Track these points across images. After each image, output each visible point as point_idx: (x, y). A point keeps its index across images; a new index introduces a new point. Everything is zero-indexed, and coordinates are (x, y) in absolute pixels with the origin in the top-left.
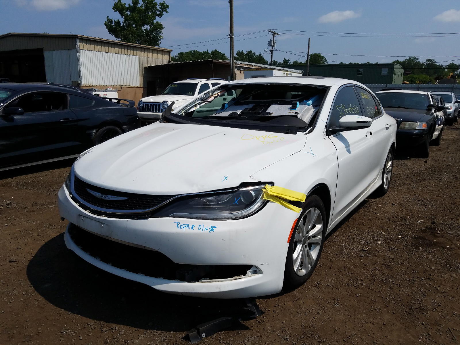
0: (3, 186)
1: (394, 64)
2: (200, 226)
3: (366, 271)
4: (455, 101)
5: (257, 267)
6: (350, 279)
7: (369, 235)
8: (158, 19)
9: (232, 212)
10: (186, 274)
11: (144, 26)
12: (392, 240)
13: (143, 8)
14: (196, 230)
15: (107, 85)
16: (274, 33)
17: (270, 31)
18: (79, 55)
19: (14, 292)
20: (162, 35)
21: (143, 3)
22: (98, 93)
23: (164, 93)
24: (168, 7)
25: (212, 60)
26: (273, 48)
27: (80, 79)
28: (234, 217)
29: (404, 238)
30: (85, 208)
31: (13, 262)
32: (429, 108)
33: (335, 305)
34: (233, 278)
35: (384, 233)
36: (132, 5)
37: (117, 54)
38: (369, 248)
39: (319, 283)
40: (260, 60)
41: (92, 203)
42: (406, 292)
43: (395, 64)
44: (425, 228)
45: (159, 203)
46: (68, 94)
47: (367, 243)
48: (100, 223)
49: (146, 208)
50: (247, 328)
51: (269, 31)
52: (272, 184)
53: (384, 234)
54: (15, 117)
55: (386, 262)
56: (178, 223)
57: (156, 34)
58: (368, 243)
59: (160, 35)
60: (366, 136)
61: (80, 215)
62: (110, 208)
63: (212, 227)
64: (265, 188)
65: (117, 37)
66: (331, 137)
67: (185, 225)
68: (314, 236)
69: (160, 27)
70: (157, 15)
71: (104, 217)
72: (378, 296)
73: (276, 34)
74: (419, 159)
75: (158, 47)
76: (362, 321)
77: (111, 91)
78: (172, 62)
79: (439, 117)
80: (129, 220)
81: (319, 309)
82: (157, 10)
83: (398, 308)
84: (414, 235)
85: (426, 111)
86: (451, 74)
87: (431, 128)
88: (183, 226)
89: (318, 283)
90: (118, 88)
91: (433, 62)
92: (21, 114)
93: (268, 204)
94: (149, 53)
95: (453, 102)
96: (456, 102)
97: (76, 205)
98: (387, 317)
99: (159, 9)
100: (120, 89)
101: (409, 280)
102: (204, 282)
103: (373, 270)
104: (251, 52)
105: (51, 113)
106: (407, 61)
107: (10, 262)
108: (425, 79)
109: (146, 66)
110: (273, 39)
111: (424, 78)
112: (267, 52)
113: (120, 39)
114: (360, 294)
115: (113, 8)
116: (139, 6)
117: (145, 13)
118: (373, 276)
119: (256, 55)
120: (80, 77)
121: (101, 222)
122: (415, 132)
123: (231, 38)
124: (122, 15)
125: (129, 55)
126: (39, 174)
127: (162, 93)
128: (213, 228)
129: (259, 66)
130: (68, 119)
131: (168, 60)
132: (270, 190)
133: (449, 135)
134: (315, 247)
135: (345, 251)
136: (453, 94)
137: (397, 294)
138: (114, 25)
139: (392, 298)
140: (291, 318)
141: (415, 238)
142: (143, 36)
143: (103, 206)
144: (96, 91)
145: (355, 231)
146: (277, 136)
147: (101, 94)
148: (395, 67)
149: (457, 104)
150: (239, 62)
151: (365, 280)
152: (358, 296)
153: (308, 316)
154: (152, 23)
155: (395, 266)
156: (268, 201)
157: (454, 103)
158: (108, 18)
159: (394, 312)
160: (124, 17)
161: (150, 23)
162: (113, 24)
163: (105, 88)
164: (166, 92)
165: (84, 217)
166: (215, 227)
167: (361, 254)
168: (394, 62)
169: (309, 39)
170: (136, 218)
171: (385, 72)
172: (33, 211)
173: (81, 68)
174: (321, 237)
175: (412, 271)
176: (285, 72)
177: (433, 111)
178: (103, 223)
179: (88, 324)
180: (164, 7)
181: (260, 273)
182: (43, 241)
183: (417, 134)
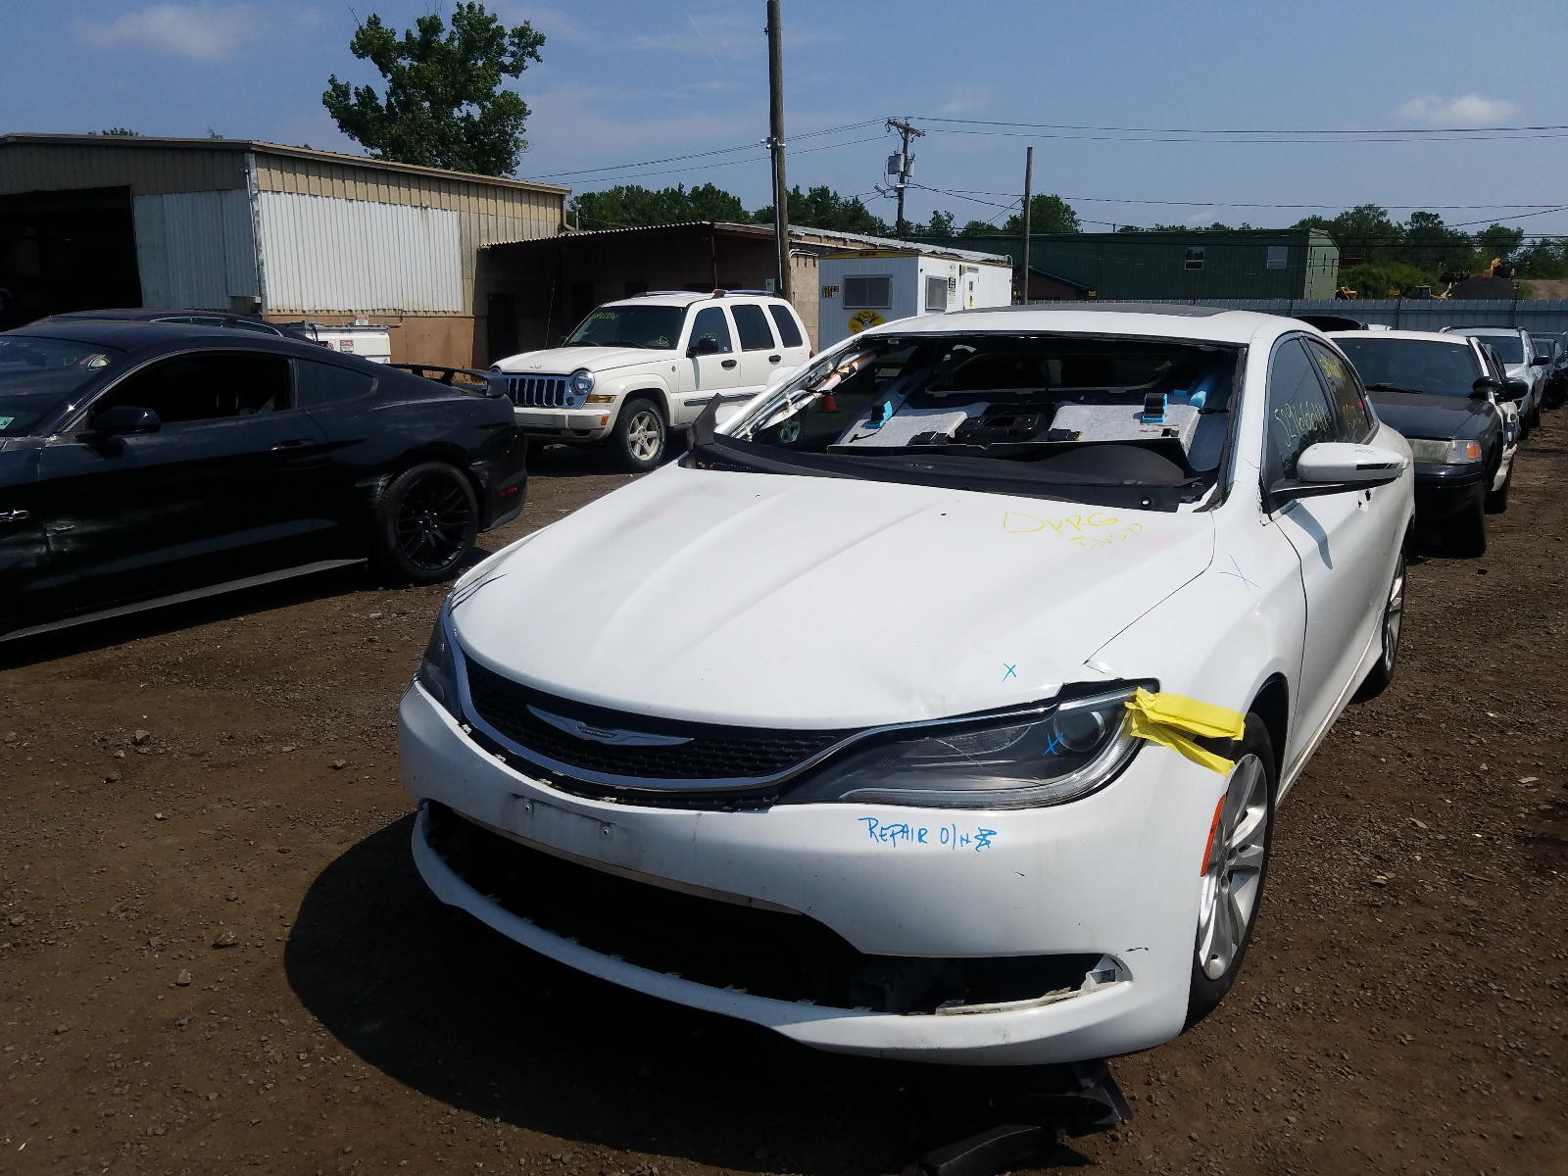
0: (96, 676)
1: (1308, 231)
2: (943, 829)
3: (1402, 956)
4: (1532, 358)
5: (1115, 961)
6: (1363, 985)
7: (1376, 833)
8: (506, 83)
9: (1041, 782)
10: (888, 987)
11: (459, 105)
12: (1455, 847)
13: (456, 43)
14: (933, 845)
15: (351, 311)
16: (907, 130)
17: (894, 124)
18: (256, 209)
19: (268, 1052)
20: (522, 137)
21: (455, 30)
22: (322, 337)
23: (573, 340)
24: (540, 40)
25: (712, 225)
26: (906, 181)
27: (260, 292)
28: (1046, 797)
29: (1492, 839)
30: (536, 773)
31: (226, 946)
32: (1478, 389)
33: (1343, 1074)
34: (1044, 998)
35: (1421, 824)
36: (416, 34)
37: (384, 203)
38: (1391, 875)
39: (1264, 999)
40: (855, 218)
41: (556, 755)
42: (1556, 1027)
43: (1313, 230)
44: (1548, 802)
45: (803, 757)
46: (291, 358)
47: (1378, 857)
48: (599, 823)
49: (758, 771)
50: (1080, 1160)
51: (889, 122)
52: (1153, 685)
53: (1425, 827)
54: (130, 441)
55: (1459, 925)
56: (873, 823)
57: (503, 133)
58: (1382, 861)
59: (517, 135)
60: (1360, 504)
61: (517, 797)
62: (628, 771)
63: (984, 833)
64: (1133, 700)
65: (367, 141)
66: (1276, 514)
67: (897, 829)
68: (1243, 847)
69: (513, 109)
70: (504, 69)
71: (611, 801)
72: (1469, 1042)
73: (913, 131)
74: (1458, 563)
75: (511, 179)
76: (1445, 1128)
77: (369, 329)
78: (574, 232)
79: (1509, 421)
80: (704, 813)
81: (1294, 1091)
82: (502, 51)
83: (1544, 1083)
84: (1523, 829)
85: (1469, 401)
86: (1496, 262)
87: (1492, 458)
88: (889, 832)
89: (1261, 1001)
90: (392, 321)
91: (1436, 222)
92: (150, 429)
93: (1142, 751)
94: (491, 202)
95: (1525, 363)
96: (1537, 362)
97: (497, 762)
98: (1519, 1112)
99: (512, 48)
100: (395, 322)
101: (1552, 986)
102: (952, 1014)
103: (1426, 955)
104: (824, 192)
105: (241, 423)
106: (1347, 220)
107: (217, 946)
108: (1409, 281)
109: (485, 243)
110: (905, 151)
111: (1407, 276)
112: (884, 193)
113: (378, 151)
114: (1409, 1037)
115: (353, 47)
116: (443, 38)
117: (464, 62)
118: (1432, 975)
119: (842, 200)
120: (259, 284)
121: (603, 820)
122: (1443, 473)
123: (776, 152)
124: (384, 69)
125: (426, 208)
126: (206, 631)
127: (564, 340)
128: (986, 835)
129: (867, 243)
130: (296, 442)
131: (557, 225)
132: (1150, 705)
133: (1524, 474)
134: (1244, 881)
135: (1317, 888)
136: (1524, 333)
137: (1527, 1033)
138: (355, 105)
139: (1517, 1048)
140: (1213, 1121)
141: (1528, 840)
142: (457, 140)
143: (597, 766)
144: (315, 331)
145: (1325, 817)
146: (1116, 520)
147: (334, 340)
148: (1311, 242)
149: (1537, 369)
150: (799, 230)
151: (1409, 989)
152: (1406, 1042)
153: (1266, 1113)
154: (489, 96)
155: (1493, 936)
156: (1143, 742)
157: (1530, 365)
158: (332, 81)
159: (1540, 1095)
160: (390, 76)
161: (482, 96)
162: (353, 100)
163: (346, 322)
164: (577, 337)
165: (532, 802)
166: (992, 833)
167: (1369, 895)
168: (1303, 223)
169: (1030, 149)
170: (726, 807)
171: (1277, 258)
172: (229, 766)
173: (264, 252)
174: (1262, 848)
175: (1554, 955)
176: (957, 264)
177: (1492, 400)
178: (609, 824)
179: (555, 1160)
180: (529, 41)
181: (1122, 980)
182: (306, 873)
183: (1449, 481)
